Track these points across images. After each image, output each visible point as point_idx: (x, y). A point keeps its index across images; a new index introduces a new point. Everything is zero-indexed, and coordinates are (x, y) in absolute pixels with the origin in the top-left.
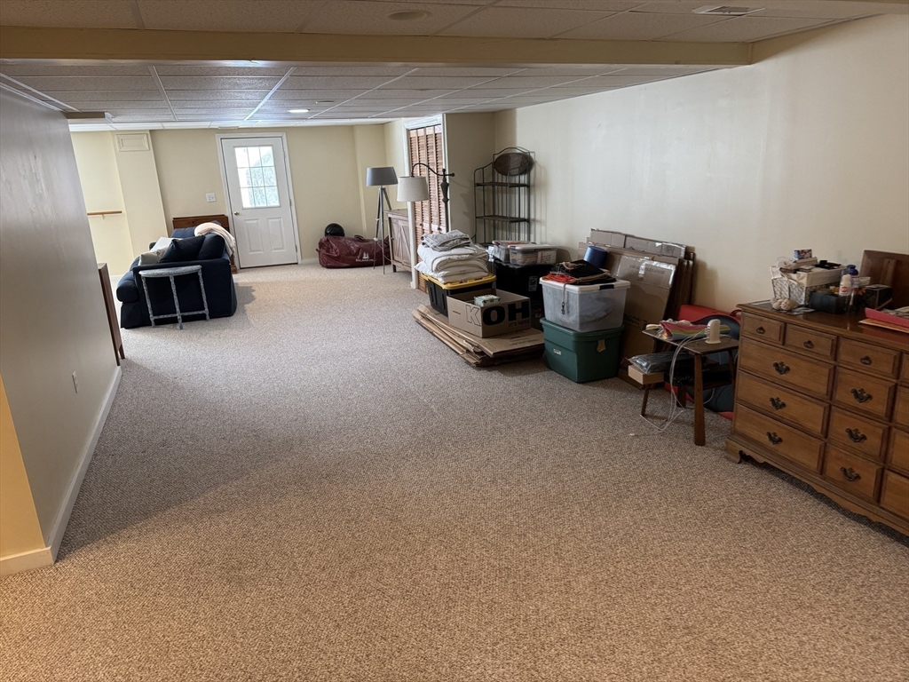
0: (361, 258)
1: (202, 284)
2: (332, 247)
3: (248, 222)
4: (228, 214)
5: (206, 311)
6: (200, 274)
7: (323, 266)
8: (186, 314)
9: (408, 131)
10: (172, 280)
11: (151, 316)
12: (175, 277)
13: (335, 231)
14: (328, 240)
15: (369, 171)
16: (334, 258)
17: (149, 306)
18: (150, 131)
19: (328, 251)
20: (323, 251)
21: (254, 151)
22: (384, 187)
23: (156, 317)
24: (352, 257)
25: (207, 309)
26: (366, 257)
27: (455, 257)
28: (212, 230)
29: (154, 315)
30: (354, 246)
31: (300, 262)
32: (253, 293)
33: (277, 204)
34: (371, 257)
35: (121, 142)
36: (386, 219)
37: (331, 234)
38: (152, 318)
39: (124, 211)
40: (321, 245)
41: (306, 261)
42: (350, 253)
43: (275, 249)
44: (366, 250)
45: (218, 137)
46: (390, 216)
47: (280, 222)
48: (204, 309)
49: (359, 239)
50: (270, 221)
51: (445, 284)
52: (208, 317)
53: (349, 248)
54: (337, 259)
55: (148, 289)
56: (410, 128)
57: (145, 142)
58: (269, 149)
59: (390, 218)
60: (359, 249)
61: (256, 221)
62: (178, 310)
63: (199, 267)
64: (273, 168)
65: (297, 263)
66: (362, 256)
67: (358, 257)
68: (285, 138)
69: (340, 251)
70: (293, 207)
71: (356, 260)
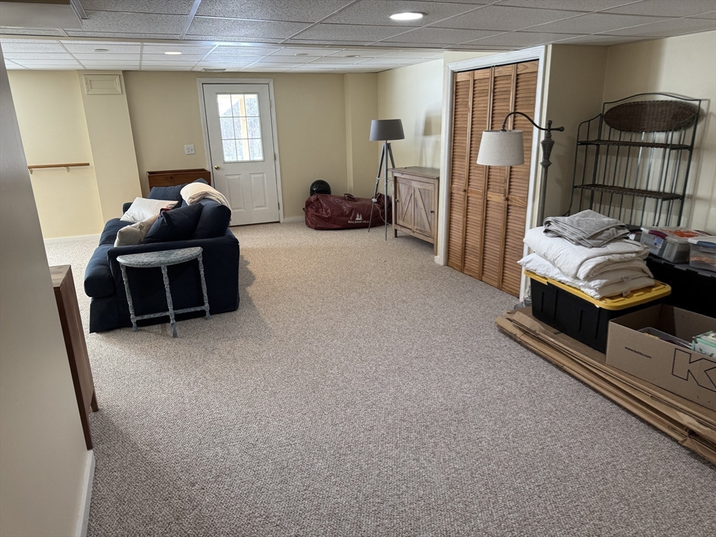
0: (354, 219)
1: (202, 272)
2: (322, 206)
3: (229, 177)
4: (208, 168)
5: (206, 307)
6: (200, 259)
7: (309, 227)
8: (180, 311)
9: (454, 74)
10: (164, 272)
11: (132, 316)
12: (168, 267)
13: (321, 188)
14: (318, 199)
15: (373, 124)
16: (324, 219)
17: (130, 303)
18: (124, 72)
19: (317, 211)
20: (311, 211)
21: (237, 98)
22: (388, 141)
23: (139, 318)
24: (343, 218)
25: (207, 305)
26: (359, 218)
27: (616, 257)
28: (206, 194)
29: (136, 315)
30: (346, 207)
31: (282, 221)
32: (248, 266)
33: (260, 158)
34: (364, 218)
35: (90, 85)
37: (318, 192)
38: (134, 319)
39: (92, 164)
40: (308, 204)
41: (288, 219)
42: (342, 214)
43: (257, 207)
44: (358, 211)
45: (199, 81)
46: (396, 175)
47: (263, 177)
48: (203, 304)
49: (350, 198)
50: (253, 176)
51: (601, 299)
52: (208, 314)
53: (340, 207)
54: (328, 220)
55: (129, 281)
56: (456, 69)
57: (117, 85)
58: (254, 97)
59: (395, 177)
60: (351, 210)
61: (237, 177)
62: (170, 307)
63: (199, 249)
64: (258, 118)
65: (279, 222)
66: (355, 217)
67: (351, 218)
68: (271, 85)
69: (332, 211)
70: (278, 162)
71: (349, 222)
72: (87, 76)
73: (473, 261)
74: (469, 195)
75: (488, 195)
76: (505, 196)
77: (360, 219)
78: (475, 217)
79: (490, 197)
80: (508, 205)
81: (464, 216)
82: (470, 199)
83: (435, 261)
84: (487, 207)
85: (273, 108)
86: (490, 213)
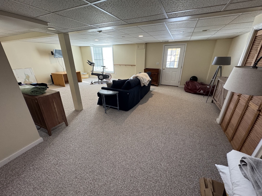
2: (190, 85)
3: (166, 72)
4: (161, 69)
5: (118, 108)
7: (185, 90)
9: (257, 31)
10: (104, 97)
14: (190, 82)
15: (216, 58)
16: (189, 89)
19: (188, 86)
20: (186, 86)
22: (221, 66)
24: (196, 90)
30: (198, 86)
31: (179, 86)
33: (177, 67)
34: (204, 92)
35: (138, 47)
36: (217, 80)
37: (192, 80)
38: (103, 105)
39: (136, 65)
40: (187, 83)
41: (181, 86)
43: (172, 81)
44: (202, 89)
45: (164, 45)
46: (219, 79)
47: (176, 73)
49: (202, 84)
50: (173, 72)
52: (118, 110)
53: (196, 87)
54: (190, 89)
56: (258, 28)
58: (180, 49)
59: (219, 81)
60: (200, 88)
61: (168, 72)
63: (117, 92)
64: (179, 56)
65: (178, 86)
66: (200, 91)
67: (199, 91)
68: (186, 45)
69: (192, 87)
70: (182, 69)
71: (197, 92)
72: (138, 45)
73: (230, 131)
74: (240, 98)
75: (250, 103)
76: (259, 108)
77: (202, 92)
78: (239, 111)
79: (250, 105)
80: (259, 115)
81: (234, 108)
82: (240, 101)
83: (216, 120)
84: (246, 109)
85: (185, 53)
86: (247, 113)
